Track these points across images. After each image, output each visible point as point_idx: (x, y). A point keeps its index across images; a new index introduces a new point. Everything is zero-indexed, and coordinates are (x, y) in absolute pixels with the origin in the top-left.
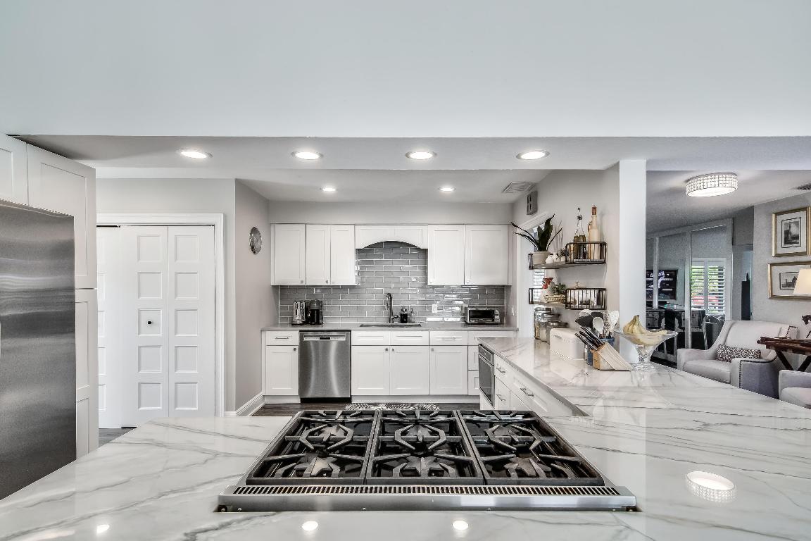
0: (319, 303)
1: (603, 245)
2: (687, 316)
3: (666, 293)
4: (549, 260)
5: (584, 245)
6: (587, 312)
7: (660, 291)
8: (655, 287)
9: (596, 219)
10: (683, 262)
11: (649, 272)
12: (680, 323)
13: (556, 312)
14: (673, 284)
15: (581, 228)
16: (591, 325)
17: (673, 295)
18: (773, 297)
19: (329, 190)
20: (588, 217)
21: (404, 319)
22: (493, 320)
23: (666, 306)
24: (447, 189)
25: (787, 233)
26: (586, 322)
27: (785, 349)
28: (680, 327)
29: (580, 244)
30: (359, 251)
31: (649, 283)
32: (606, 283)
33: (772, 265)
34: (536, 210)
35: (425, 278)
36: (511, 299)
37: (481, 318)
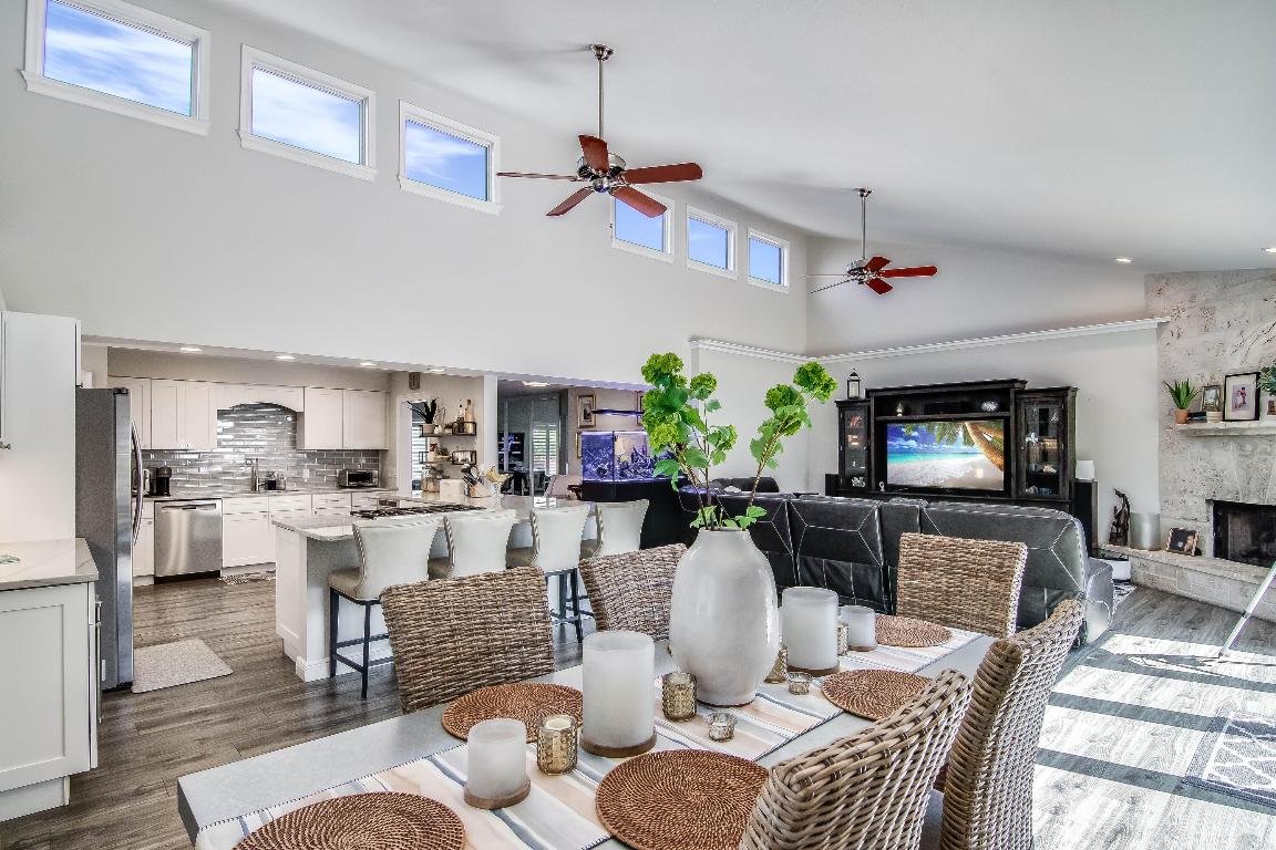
0: (170, 470)
1: (474, 424)
2: (531, 476)
3: (515, 456)
4: (437, 431)
5: (463, 423)
6: (466, 465)
7: (510, 454)
8: (505, 452)
9: (470, 407)
10: (527, 426)
11: (500, 436)
12: (526, 483)
13: (439, 469)
14: (521, 447)
15: (462, 412)
16: (469, 472)
17: (521, 458)
20: (465, 405)
21: (272, 485)
22: (371, 483)
23: (515, 469)
25: (585, 410)
26: (467, 471)
28: (526, 487)
29: (461, 423)
30: (219, 410)
31: (500, 447)
32: (476, 448)
34: (418, 387)
35: (295, 442)
36: (387, 462)
37: (360, 480)
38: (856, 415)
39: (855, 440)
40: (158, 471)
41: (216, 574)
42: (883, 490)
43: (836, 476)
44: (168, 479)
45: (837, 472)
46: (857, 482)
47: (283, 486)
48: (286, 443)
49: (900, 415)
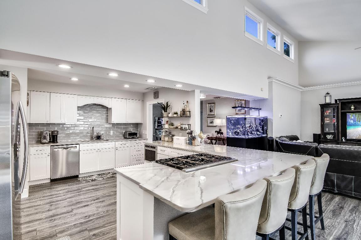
0: (58, 132)
1: (190, 112)
6: (189, 131)
9: (188, 104)
15: (183, 107)
18: (208, 126)
19: (75, 79)
20: (186, 104)
21: (99, 138)
22: (137, 136)
24: (127, 86)
25: (210, 109)
27: (213, 140)
29: (184, 111)
30: (78, 107)
32: (191, 123)
33: (207, 117)
34: (158, 97)
35: (107, 120)
36: (142, 128)
37: (133, 135)
38: (328, 110)
39: (327, 120)
40: (53, 132)
41: (77, 176)
42: (344, 141)
43: (319, 135)
44: (57, 136)
45: (320, 133)
46: (329, 137)
47: (103, 138)
48: (104, 121)
49: (353, 110)
